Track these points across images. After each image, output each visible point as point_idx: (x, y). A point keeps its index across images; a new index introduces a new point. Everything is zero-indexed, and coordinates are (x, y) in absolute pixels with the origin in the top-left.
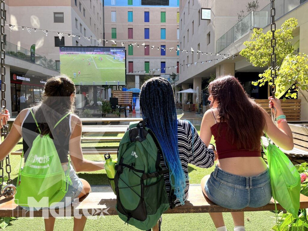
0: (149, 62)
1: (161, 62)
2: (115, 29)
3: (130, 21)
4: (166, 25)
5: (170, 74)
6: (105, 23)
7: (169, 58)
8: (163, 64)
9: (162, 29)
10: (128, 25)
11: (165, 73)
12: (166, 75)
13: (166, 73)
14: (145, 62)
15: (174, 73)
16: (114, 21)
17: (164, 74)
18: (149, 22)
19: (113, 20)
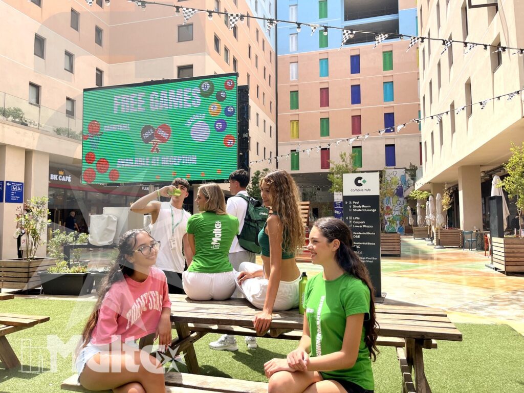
0: (360, 147)
1: (387, 146)
2: (296, 93)
3: (323, 76)
4: (393, 75)
5: (405, 168)
6: (278, 85)
7: (401, 137)
8: (390, 148)
9: (385, 84)
10: (321, 83)
11: (395, 165)
12: (396, 170)
13: (396, 167)
14: (353, 147)
15: (413, 164)
16: (295, 79)
17: (393, 167)
18: (359, 72)
19: (293, 76)
